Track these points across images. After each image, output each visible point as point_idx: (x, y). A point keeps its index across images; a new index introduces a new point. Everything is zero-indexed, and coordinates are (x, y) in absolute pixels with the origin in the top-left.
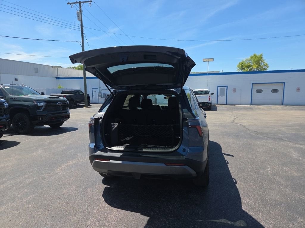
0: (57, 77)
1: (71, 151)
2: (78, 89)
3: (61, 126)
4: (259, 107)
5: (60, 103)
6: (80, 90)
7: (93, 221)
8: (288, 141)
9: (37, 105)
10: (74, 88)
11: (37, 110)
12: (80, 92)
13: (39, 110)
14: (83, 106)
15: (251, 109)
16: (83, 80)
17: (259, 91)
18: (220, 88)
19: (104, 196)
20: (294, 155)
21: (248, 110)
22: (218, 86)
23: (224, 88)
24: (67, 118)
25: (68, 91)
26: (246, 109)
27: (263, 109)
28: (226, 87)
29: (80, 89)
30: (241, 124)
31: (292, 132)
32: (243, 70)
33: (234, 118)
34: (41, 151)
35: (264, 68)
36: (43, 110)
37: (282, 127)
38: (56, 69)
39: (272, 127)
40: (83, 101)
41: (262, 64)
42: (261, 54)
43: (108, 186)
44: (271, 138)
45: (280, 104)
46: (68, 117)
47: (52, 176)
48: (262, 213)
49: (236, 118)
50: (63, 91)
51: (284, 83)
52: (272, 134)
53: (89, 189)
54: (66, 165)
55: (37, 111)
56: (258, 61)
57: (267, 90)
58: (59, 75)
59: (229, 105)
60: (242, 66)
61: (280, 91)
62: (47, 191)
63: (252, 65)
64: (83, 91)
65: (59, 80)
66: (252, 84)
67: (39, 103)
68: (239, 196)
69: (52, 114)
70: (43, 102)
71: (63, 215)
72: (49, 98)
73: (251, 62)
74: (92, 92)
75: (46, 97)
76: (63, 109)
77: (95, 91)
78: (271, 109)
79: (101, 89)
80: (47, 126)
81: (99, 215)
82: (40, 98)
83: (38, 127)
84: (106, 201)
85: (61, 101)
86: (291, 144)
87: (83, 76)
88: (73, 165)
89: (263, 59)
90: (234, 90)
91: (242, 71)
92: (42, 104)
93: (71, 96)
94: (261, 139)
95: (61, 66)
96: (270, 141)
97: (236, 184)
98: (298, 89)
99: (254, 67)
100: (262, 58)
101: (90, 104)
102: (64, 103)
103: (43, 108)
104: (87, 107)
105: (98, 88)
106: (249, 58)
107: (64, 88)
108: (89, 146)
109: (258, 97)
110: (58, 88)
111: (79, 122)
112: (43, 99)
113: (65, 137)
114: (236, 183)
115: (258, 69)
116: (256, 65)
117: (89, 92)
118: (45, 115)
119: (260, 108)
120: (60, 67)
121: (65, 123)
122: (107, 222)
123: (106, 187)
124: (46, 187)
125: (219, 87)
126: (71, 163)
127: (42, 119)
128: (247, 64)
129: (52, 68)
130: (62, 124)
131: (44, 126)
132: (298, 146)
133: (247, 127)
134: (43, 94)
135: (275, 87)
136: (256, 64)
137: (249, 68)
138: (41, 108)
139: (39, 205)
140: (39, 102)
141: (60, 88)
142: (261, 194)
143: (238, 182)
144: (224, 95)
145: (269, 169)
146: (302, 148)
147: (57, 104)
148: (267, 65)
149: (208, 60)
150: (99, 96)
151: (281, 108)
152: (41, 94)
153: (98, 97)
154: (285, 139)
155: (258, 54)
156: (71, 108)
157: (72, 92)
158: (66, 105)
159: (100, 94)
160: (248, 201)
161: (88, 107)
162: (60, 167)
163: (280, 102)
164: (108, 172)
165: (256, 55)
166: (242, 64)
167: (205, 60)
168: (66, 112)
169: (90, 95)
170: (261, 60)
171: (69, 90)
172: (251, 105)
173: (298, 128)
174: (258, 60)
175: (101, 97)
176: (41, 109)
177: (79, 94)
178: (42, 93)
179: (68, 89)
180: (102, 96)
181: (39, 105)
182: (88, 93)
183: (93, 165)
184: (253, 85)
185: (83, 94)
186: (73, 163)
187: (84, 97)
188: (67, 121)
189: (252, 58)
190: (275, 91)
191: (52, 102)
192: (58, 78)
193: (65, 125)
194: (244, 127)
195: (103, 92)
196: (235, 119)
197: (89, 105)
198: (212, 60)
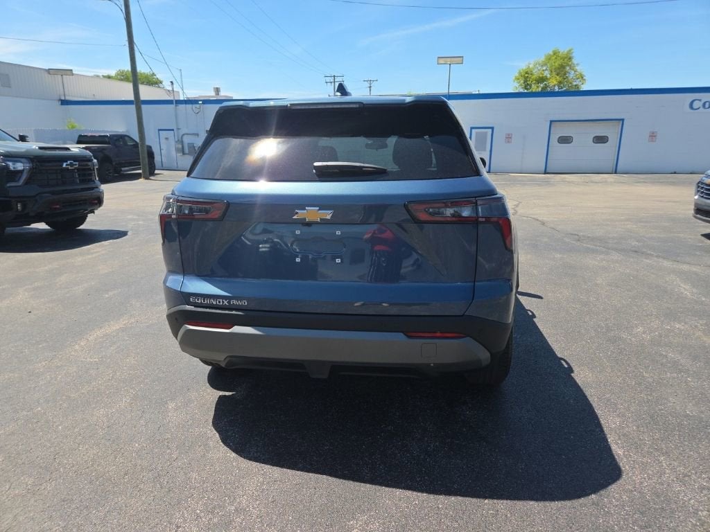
0: (63, 98)
1: (111, 293)
2: (121, 131)
3: (81, 227)
4: (565, 178)
5: (71, 165)
6: (128, 134)
7: (194, 511)
8: (658, 257)
9: (7, 167)
10: (109, 130)
11: (8, 182)
12: (126, 138)
13: (14, 181)
14: (137, 177)
15: (548, 183)
16: (133, 107)
17: (565, 140)
18: (477, 133)
19: (217, 423)
20: (686, 290)
21: (539, 185)
22: (472, 128)
23: (486, 133)
24: (96, 204)
25: (95, 136)
26: (537, 184)
27: (572, 182)
28: (490, 130)
29: (127, 131)
30: (534, 219)
31: (659, 235)
32: (527, 89)
33: (516, 203)
34: (26, 294)
35: (576, 85)
36: (27, 182)
37: (630, 223)
38: (60, 76)
39: (609, 223)
40: (136, 164)
41: (572, 75)
42: (568, 49)
43: (227, 394)
44: (616, 250)
45: (610, 171)
46: (99, 201)
47: (57, 367)
48: (667, 454)
49: (518, 204)
50: (80, 136)
51: (623, 120)
52: (616, 241)
53: (171, 405)
54: (99, 333)
55: (8, 185)
56: (562, 67)
57: (583, 137)
58: (66, 93)
59: (496, 173)
60: (526, 77)
61: (613, 140)
62: (45, 413)
63: (548, 76)
64: (136, 136)
65: (69, 106)
66: (551, 122)
67: (10, 164)
68: (590, 406)
69: (53, 193)
70: (23, 160)
71: (96, 493)
72: (40, 148)
73: (546, 70)
74: (158, 140)
75: (33, 146)
76: (83, 181)
77: (167, 139)
78: (592, 182)
79: (182, 132)
80: (42, 226)
81: (207, 487)
82: (16, 148)
83: (16, 230)
84: (225, 441)
85: (75, 158)
86: (666, 264)
87: (132, 98)
88: (120, 334)
89: (575, 61)
90: (509, 138)
91: (526, 91)
92: (20, 166)
93: (103, 149)
94: (593, 251)
95: (71, 70)
96: (615, 256)
97: (572, 374)
98: (653, 136)
99: (553, 82)
100: (570, 59)
101: (156, 172)
102: (85, 163)
103: (24, 177)
104: (147, 178)
105: (173, 130)
106: (542, 59)
107: (83, 128)
108: (165, 282)
109: (561, 154)
110: (67, 128)
111: (130, 217)
112: (23, 150)
113: (94, 255)
114: (570, 370)
115: (562, 88)
116: (558, 77)
117: (151, 140)
118: (34, 196)
119: (567, 180)
120: (69, 72)
121: (90, 217)
122: (236, 510)
123: (220, 396)
124: (41, 401)
125: (473, 130)
126: (114, 327)
127: (24, 207)
128: (536, 74)
129: (46, 75)
130: (83, 220)
131: (34, 226)
132: (685, 267)
133: (552, 226)
134: (23, 139)
135: (600, 130)
136: (557, 75)
137: (542, 85)
138: (20, 177)
139: (20, 462)
140: (10, 161)
141: (73, 127)
142: (646, 400)
143: (576, 369)
144: (485, 150)
145: (640, 329)
146: (696, 273)
147: (64, 165)
148: (582, 78)
149: (449, 59)
150: (177, 150)
151: (612, 180)
152: (18, 138)
153: (174, 153)
154: (649, 252)
155: (563, 50)
156: (105, 180)
157: (107, 139)
158: (90, 169)
159: (180, 146)
160: (618, 420)
161: (152, 178)
162: (81, 339)
163: (610, 165)
164: (228, 359)
165: (559, 52)
166: (527, 73)
167: (441, 61)
168: (93, 189)
169: (153, 148)
170: (568, 65)
171: (97, 135)
172: (545, 173)
173: (667, 224)
174: (562, 65)
175: (184, 154)
176: (19, 180)
177: (125, 144)
178: (20, 136)
179: (95, 131)
180: (187, 151)
181: (12, 168)
182: (148, 143)
183: (181, 339)
184: (553, 124)
185: (136, 145)
186: (118, 327)
187: (139, 153)
188: (96, 211)
189: (549, 58)
190: (600, 140)
191: (49, 162)
192: (64, 102)
193: (92, 222)
194: (543, 223)
195: (187, 140)
196: (517, 206)
197: (152, 173)
198: (459, 60)
